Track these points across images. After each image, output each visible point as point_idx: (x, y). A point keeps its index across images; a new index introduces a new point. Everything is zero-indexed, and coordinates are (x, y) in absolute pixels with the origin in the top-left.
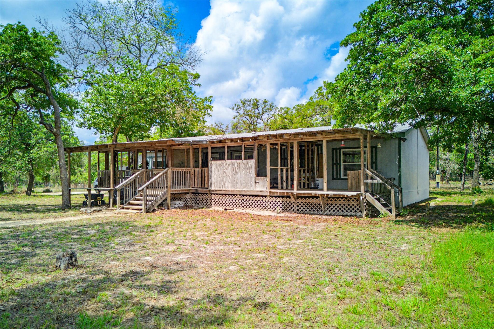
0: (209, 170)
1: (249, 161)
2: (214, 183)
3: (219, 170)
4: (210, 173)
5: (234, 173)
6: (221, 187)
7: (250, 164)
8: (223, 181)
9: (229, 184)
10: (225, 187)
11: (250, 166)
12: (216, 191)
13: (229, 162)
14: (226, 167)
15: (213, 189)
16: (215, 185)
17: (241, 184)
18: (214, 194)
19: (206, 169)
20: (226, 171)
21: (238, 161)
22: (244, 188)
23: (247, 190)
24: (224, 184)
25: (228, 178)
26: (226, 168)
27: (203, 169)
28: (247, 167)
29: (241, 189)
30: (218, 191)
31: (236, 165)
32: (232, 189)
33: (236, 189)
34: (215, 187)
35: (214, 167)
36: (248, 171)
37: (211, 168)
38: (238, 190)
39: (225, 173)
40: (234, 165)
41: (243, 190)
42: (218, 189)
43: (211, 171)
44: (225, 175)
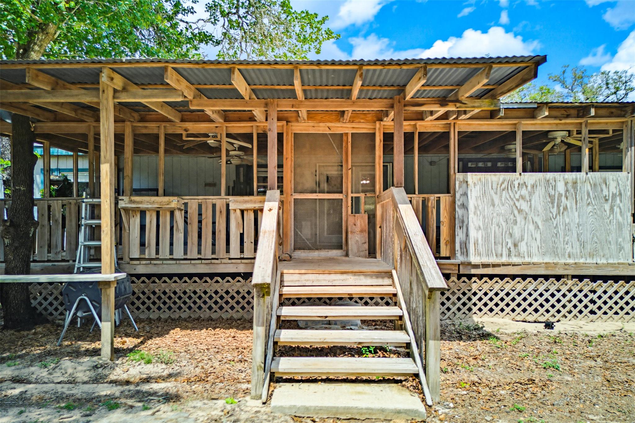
0: (453, 203)
1: (610, 175)
2: (476, 243)
3: (497, 201)
4: (459, 212)
5: (554, 211)
6: (505, 252)
7: (613, 185)
8: (511, 235)
9: (534, 246)
10: (519, 255)
11: (613, 189)
12: (485, 266)
13: (531, 178)
14: (524, 192)
15: (474, 259)
16: (481, 249)
17: (583, 245)
18: (481, 277)
19: (445, 198)
20: (523, 205)
21: (570, 176)
22: (591, 255)
23: (604, 261)
24: (515, 245)
25: (532, 227)
26: (522, 197)
27: (433, 198)
28: (605, 192)
29: (582, 261)
30: (494, 266)
31: (561, 188)
32: (547, 260)
33: (563, 261)
34: (479, 254)
35: (474, 194)
36: (607, 207)
37: (465, 194)
38: (571, 261)
39: (520, 211)
40: (554, 188)
41: (589, 261)
42: (493, 260)
43: (464, 206)
44: (519, 218)
